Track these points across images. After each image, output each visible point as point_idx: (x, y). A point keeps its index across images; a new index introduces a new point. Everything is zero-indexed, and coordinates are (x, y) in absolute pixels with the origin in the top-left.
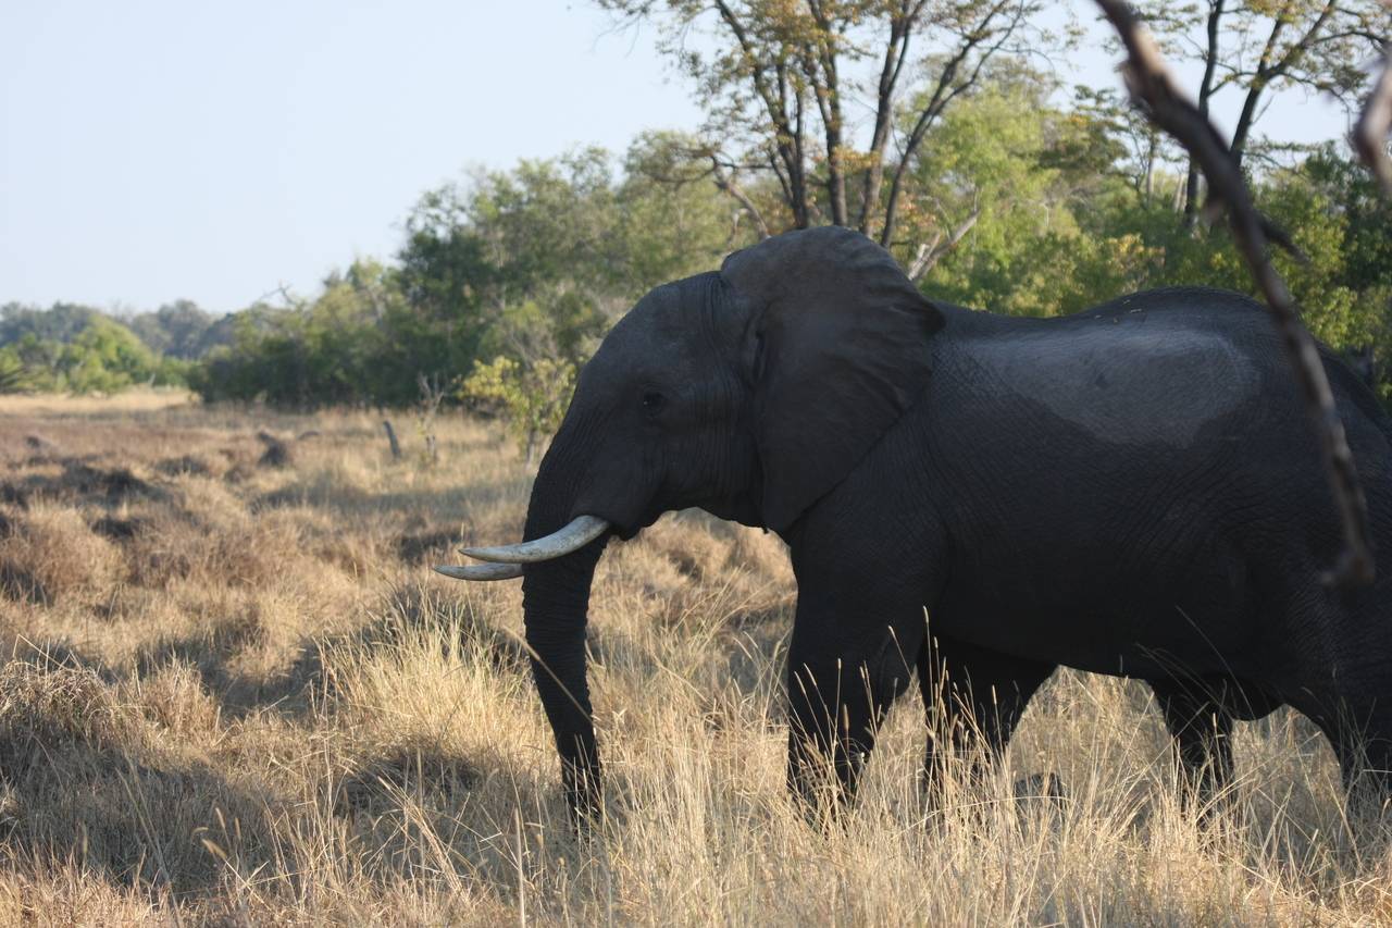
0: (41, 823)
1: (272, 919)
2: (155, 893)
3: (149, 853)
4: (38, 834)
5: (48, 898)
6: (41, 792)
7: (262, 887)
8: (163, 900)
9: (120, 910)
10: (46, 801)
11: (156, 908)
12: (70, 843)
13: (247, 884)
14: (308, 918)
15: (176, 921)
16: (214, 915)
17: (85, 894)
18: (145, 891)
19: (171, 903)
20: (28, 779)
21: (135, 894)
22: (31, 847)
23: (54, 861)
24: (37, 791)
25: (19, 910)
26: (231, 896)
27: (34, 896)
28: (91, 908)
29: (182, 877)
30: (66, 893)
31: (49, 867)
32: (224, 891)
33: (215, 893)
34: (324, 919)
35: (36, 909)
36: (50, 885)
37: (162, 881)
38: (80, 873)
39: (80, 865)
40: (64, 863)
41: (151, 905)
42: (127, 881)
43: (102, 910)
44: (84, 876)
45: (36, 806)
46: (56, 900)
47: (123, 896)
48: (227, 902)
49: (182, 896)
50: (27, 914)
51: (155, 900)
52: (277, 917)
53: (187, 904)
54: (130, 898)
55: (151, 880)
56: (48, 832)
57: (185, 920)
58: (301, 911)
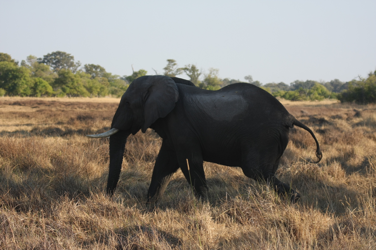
0: (305, 199)
1: (358, 221)
2: (331, 215)
3: (330, 205)
4: (304, 201)
5: (307, 216)
6: (305, 192)
7: (355, 214)
8: (333, 216)
9: (323, 218)
10: (306, 194)
11: (331, 218)
12: (311, 203)
13: (352, 213)
14: (367, 221)
15: (336, 221)
16: (345, 220)
17: (315, 215)
18: (329, 214)
19: (335, 217)
20: (302, 188)
21: (327, 215)
22: (302, 204)
23: (308, 207)
24: (304, 191)
25: (300, 218)
26: (348, 215)
27: (303, 215)
28: (316, 218)
29: (337, 211)
30: (311, 215)
31: (307, 209)
32: (347, 214)
33: (345, 215)
34: (370, 221)
35: (304, 218)
36: (307, 213)
37: (332, 212)
38: (314, 210)
39: (314, 208)
40: (310, 208)
41: (330, 217)
42: (324, 212)
43: (319, 218)
44: (315, 211)
45: (303, 195)
46: (309, 216)
47: (324, 215)
48: (348, 217)
49: (337, 215)
50: (302, 219)
51: (331, 216)
52: (359, 220)
53: (338, 217)
54: (325, 216)
55: (330, 212)
56: (306, 201)
57: (338, 221)
58: (365, 219)
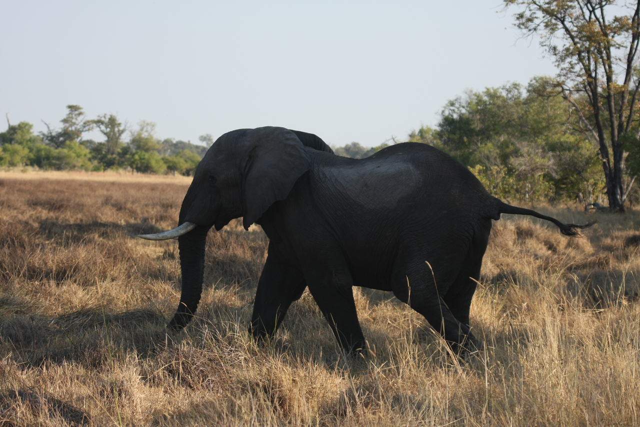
0: (299, 345)
1: (389, 384)
2: (343, 373)
3: (341, 357)
4: (298, 350)
5: (302, 375)
6: (299, 334)
7: (384, 372)
8: (346, 376)
9: (330, 380)
10: (301, 337)
11: (344, 379)
12: (310, 353)
13: (379, 370)
14: (403, 383)
15: (351, 384)
16: (366, 382)
17: (316, 373)
18: (339, 372)
19: (349, 377)
20: (294, 328)
21: (336, 373)
22: (295, 355)
23: (304, 360)
24: (298, 333)
25: (291, 379)
26: (373, 374)
27: (296, 374)
28: (318, 379)
29: (353, 367)
30: (309, 373)
31: (302, 362)
32: (370, 373)
33: (366, 373)
34: (409, 384)
35: (297, 379)
36: (303, 369)
37: (346, 368)
38: (314, 365)
39: (314, 362)
40: (308, 361)
41: (342, 378)
42: (332, 368)
43: (323, 379)
44: (316, 366)
45: (297, 339)
46: (306, 376)
47: (331, 373)
48: (371, 377)
49: (354, 374)
50: (294, 381)
51: (343, 376)
52: (390, 383)
53: (355, 377)
54: (334, 375)
55: (342, 368)
56: (302, 349)
57: (355, 384)
58: (400, 381)
